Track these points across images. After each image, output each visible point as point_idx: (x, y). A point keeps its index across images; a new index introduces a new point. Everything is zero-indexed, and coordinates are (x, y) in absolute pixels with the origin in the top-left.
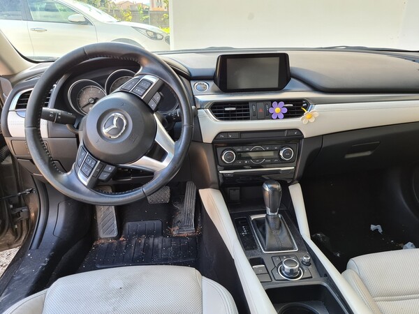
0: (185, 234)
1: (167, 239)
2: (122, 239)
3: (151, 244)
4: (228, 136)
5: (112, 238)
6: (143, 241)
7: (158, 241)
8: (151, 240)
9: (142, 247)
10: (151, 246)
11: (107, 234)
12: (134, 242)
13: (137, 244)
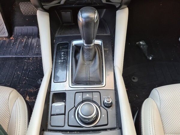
3: (30, 43)
6: (25, 40)
7: (34, 41)
8: (30, 40)
12: (19, 41)
13: (21, 42)
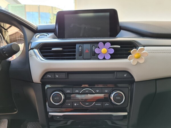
4: (55, 76)
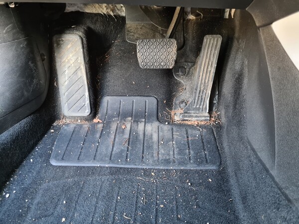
0: (193, 121)
1: (166, 127)
2: (96, 120)
3: (141, 133)
5: (82, 118)
6: (128, 126)
7: (151, 129)
8: (141, 126)
9: (127, 136)
10: (141, 137)
11: (73, 111)
13: (120, 131)
